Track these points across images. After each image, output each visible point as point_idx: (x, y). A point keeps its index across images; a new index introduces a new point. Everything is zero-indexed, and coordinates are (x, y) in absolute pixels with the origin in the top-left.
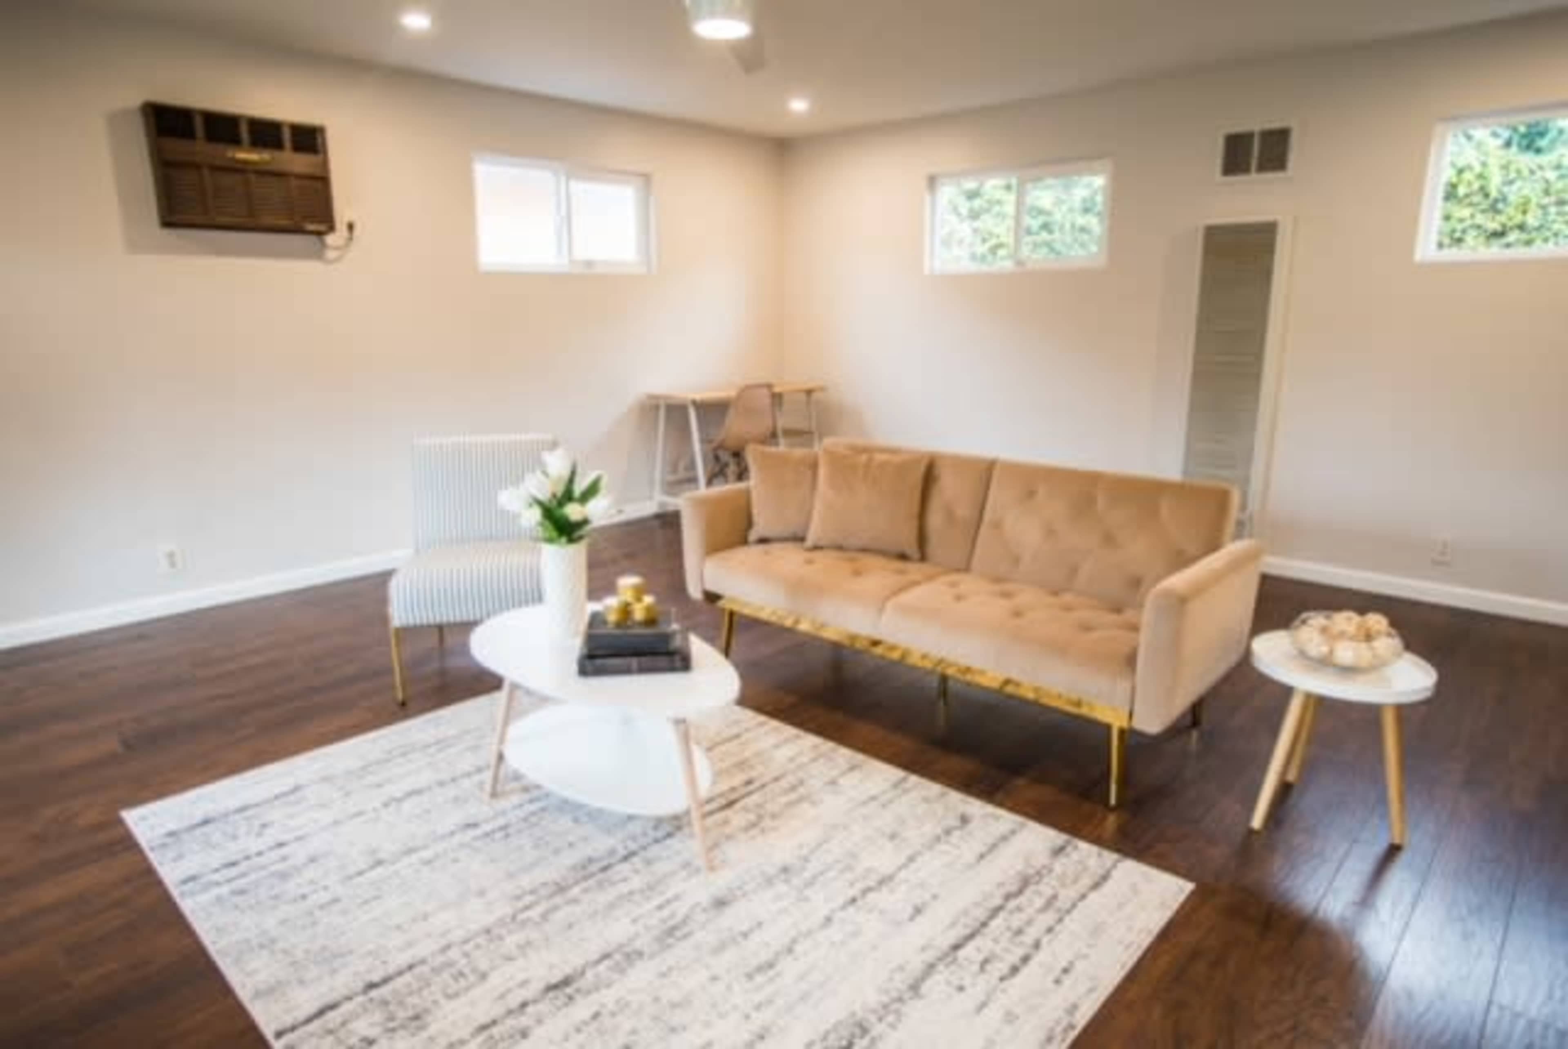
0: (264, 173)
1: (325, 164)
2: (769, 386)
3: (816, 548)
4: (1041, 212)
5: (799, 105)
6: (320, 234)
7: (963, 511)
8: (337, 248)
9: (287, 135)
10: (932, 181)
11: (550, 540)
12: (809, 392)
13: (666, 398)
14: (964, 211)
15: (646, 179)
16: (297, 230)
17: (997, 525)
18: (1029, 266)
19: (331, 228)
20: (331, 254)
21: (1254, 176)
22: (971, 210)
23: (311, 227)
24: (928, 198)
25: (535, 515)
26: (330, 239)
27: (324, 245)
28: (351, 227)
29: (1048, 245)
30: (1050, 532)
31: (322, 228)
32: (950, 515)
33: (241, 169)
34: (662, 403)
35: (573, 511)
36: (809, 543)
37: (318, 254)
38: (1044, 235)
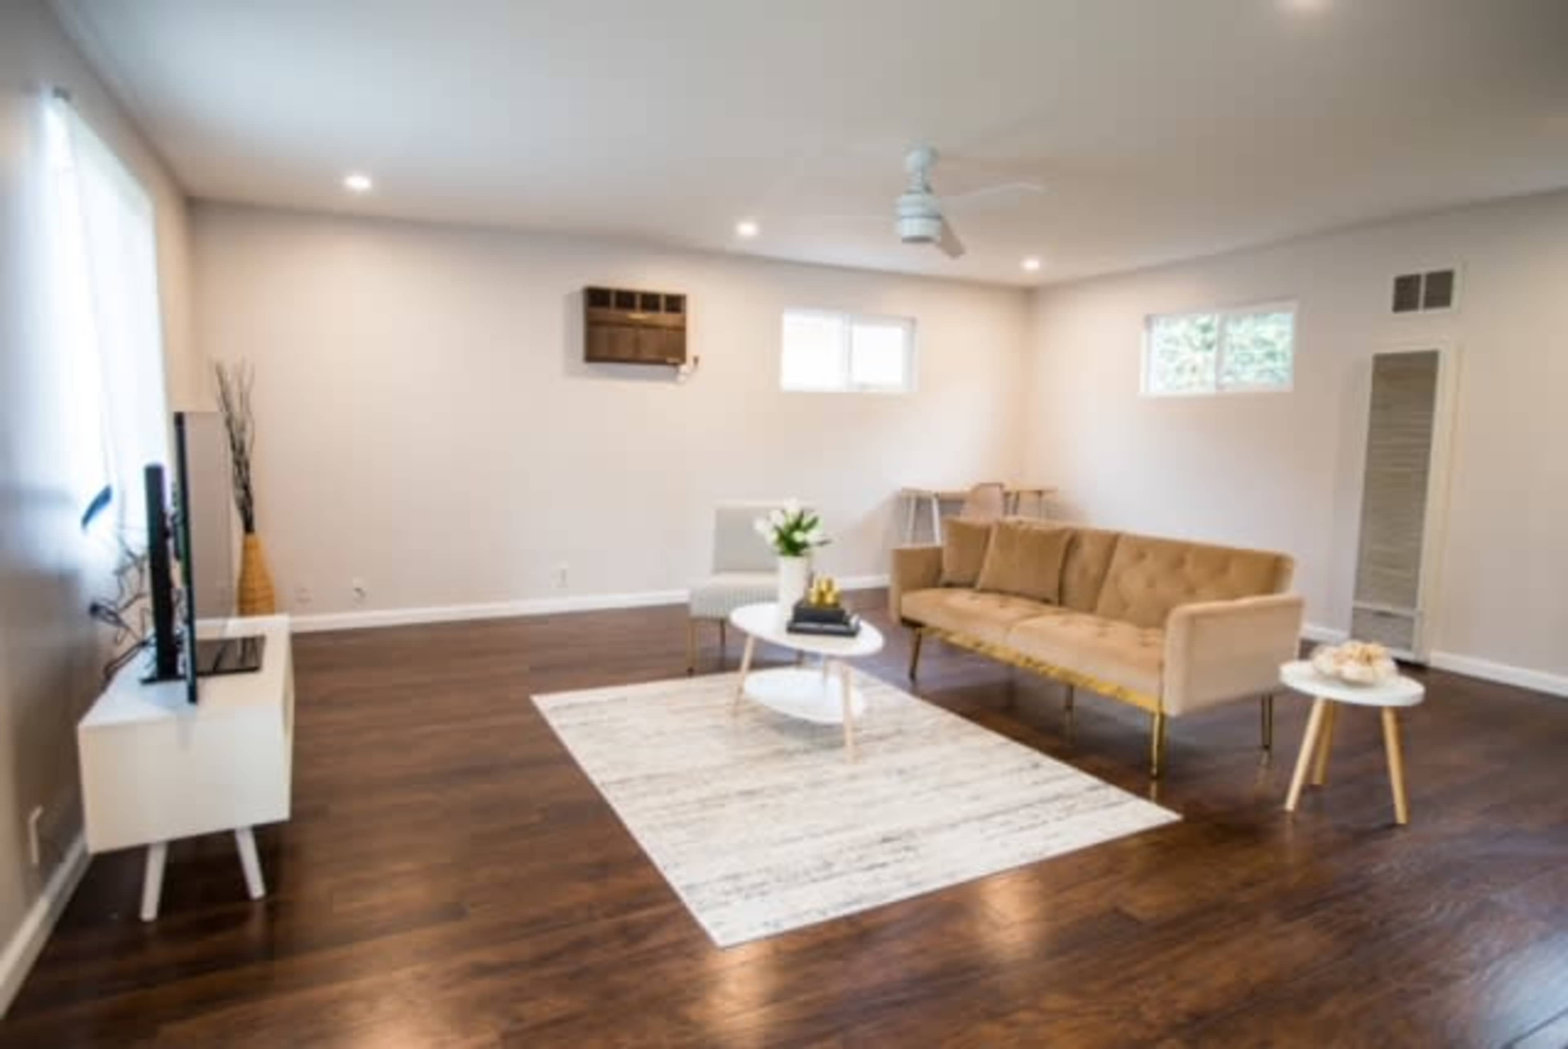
0: (646, 326)
1: (684, 320)
2: (1001, 486)
3: (984, 591)
4: (1265, 343)
5: (1032, 265)
6: (675, 365)
7: (1094, 570)
8: (685, 374)
9: (663, 302)
10: (1149, 321)
11: (783, 553)
12: (1040, 493)
13: (917, 492)
14: (1197, 343)
15: (913, 321)
16: (662, 362)
17: (1117, 579)
18: (1228, 390)
19: (683, 360)
20: (681, 378)
21: (1421, 312)
22: (1204, 341)
23: (670, 360)
24: (1144, 335)
25: (773, 537)
26: (684, 368)
27: (677, 372)
28: (696, 360)
29: (1272, 371)
30: (1151, 584)
31: (677, 360)
32: (1084, 572)
33: (632, 324)
34: (913, 496)
35: (798, 537)
36: (979, 586)
37: (673, 378)
38: (1269, 364)
